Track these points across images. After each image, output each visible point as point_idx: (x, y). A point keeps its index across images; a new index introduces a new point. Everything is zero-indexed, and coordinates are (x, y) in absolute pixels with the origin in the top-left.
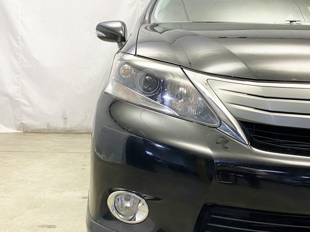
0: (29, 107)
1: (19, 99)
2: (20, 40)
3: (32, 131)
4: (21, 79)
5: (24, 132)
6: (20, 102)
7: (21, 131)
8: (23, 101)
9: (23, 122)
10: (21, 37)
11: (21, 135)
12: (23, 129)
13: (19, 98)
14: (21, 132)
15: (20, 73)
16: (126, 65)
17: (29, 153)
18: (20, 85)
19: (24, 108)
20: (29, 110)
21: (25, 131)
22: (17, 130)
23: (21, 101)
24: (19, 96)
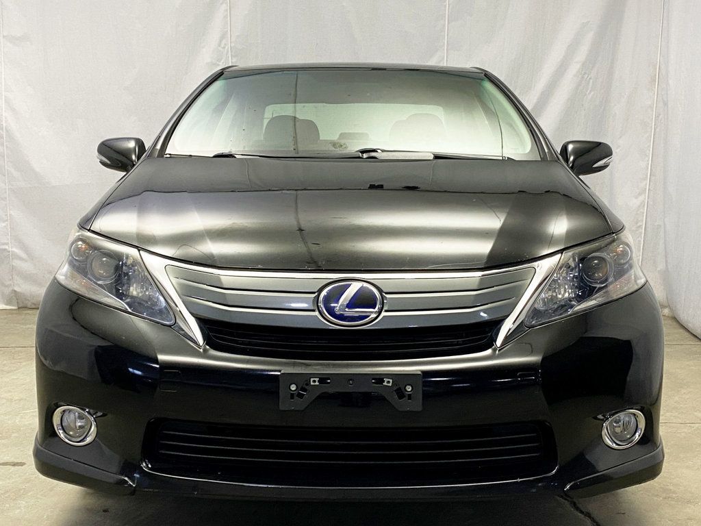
0: (26, 261)
1: (7, 247)
2: (4, 136)
3: (34, 307)
4: (10, 210)
5: (19, 308)
6: (9, 252)
7: (13, 306)
8: (14, 249)
9: (16, 289)
10: (7, 131)
11: (12, 314)
12: (18, 303)
13: (7, 244)
14: (13, 308)
15: (6, 198)
16: (80, 243)
17: (17, 349)
18: (7, 220)
19: (16, 263)
20: (26, 266)
21: (20, 306)
22: (7, 305)
23: (10, 249)
24: (6, 241)
